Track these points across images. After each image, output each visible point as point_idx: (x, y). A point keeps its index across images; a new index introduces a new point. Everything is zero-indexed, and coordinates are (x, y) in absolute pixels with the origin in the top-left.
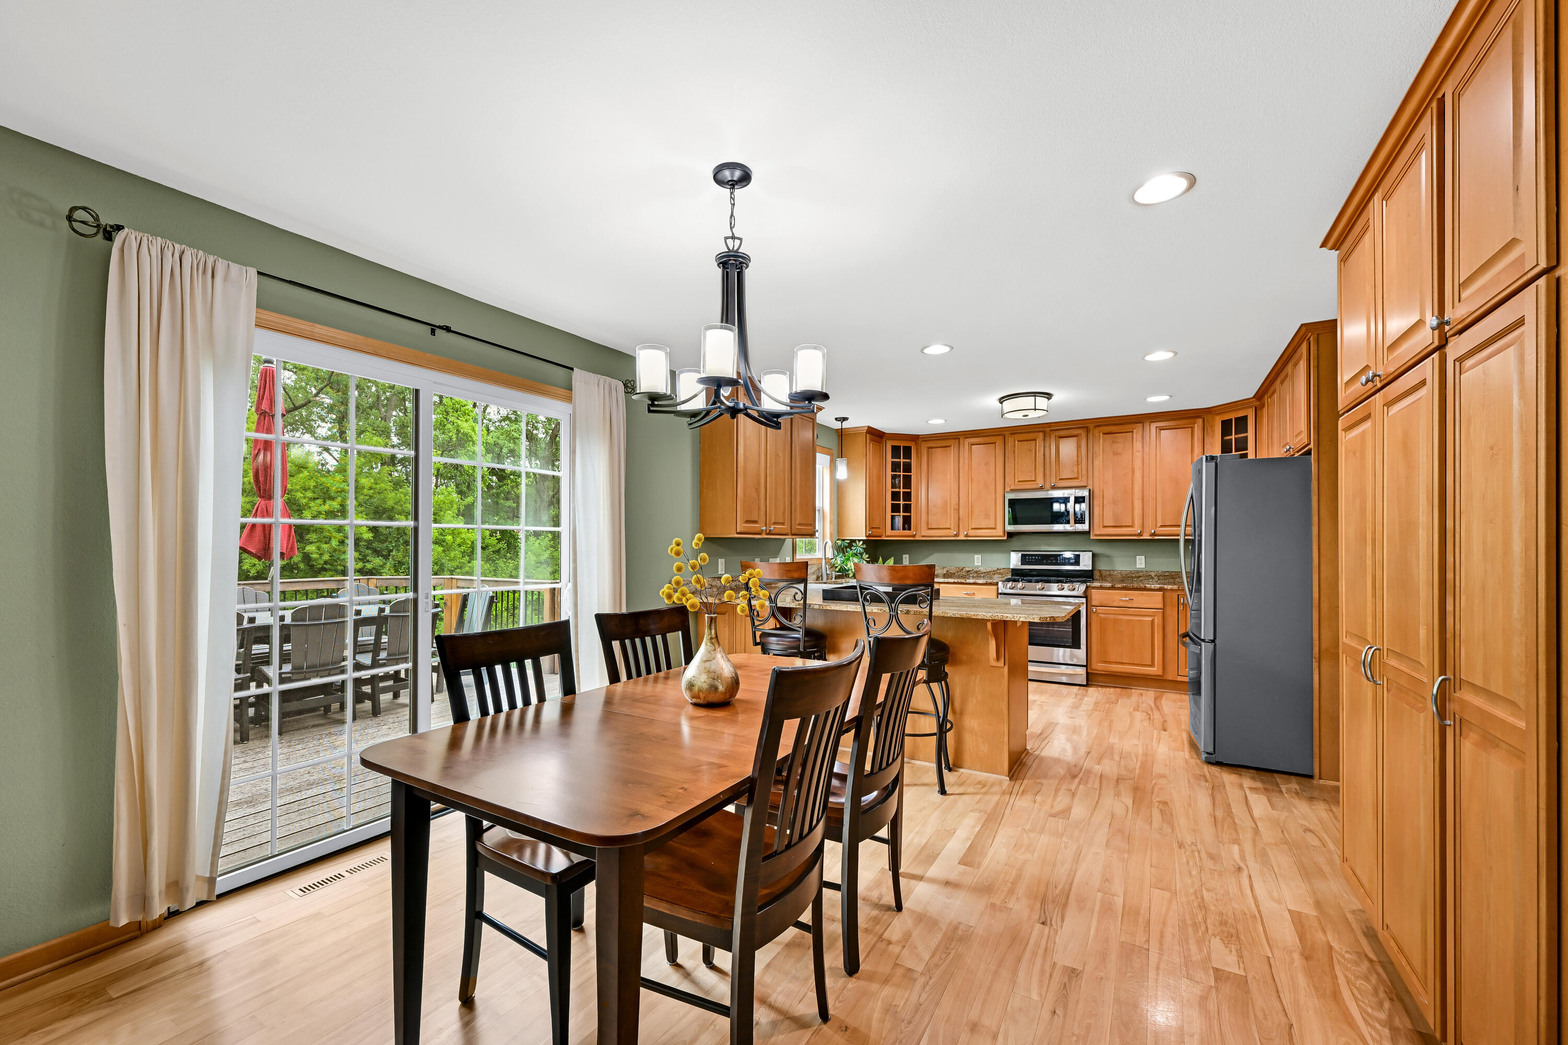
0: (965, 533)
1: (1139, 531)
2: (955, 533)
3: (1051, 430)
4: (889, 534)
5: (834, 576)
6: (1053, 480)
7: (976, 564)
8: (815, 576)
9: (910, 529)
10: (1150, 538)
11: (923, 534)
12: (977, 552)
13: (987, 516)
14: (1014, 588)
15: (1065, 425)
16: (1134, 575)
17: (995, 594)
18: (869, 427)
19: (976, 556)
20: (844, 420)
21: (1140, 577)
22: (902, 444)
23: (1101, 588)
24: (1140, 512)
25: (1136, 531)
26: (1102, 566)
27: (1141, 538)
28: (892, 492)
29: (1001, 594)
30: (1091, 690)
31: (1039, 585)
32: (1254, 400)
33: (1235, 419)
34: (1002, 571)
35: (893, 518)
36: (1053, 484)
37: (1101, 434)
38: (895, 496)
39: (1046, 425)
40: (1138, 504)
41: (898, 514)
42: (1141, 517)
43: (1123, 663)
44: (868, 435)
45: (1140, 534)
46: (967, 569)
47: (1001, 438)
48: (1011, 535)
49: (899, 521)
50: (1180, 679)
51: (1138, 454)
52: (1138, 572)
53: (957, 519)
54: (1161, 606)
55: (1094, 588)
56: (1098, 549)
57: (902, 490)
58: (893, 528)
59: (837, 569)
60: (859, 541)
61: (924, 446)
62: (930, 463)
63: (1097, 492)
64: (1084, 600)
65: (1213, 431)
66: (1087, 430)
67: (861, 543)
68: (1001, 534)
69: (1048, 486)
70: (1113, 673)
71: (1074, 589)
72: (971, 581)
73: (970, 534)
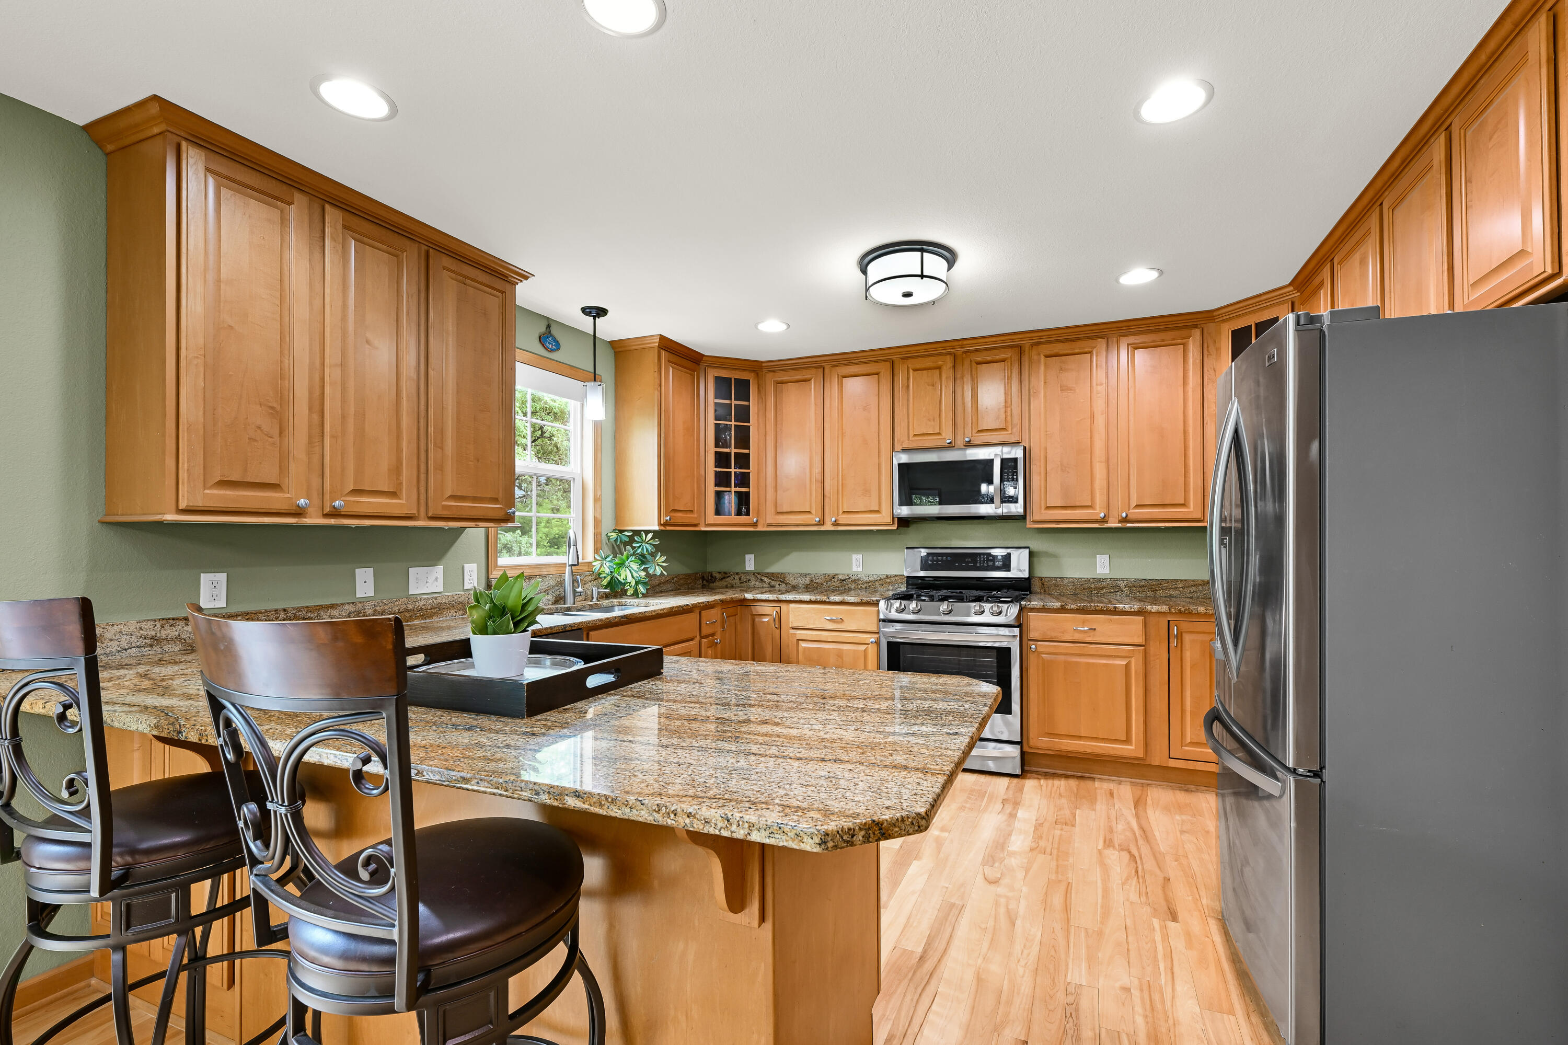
0: (833, 519)
1: (1102, 515)
2: (817, 519)
3: (965, 352)
4: (710, 521)
5: (595, 595)
6: (968, 432)
7: (855, 569)
8: (550, 597)
9: (748, 514)
10: (1120, 525)
11: (769, 522)
12: (857, 550)
13: (866, 492)
14: (903, 610)
15: (986, 343)
16: (1093, 586)
17: (875, 620)
18: (662, 338)
19: (855, 556)
20: (599, 316)
21: (1103, 588)
22: (733, 375)
23: (1044, 610)
24: (1104, 483)
25: (1097, 514)
26: (1045, 571)
27: (1106, 525)
28: (716, 453)
29: (884, 621)
30: (1030, 784)
31: (944, 606)
32: (1291, 288)
33: (1256, 324)
34: (893, 579)
35: (719, 495)
36: (967, 440)
37: (1042, 357)
38: (722, 459)
39: (956, 343)
40: (1100, 471)
41: (728, 489)
42: (1105, 491)
43: (1080, 738)
44: (663, 352)
45: (1104, 520)
46: (841, 577)
47: (888, 364)
48: (904, 522)
49: (730, 501)
50: (1172, 763)
51: (1100, 388)
52: (1099, 580)
53: (820, 497)
54: (1140, 640)
55: (1033, 610)
56: (1038, 544)
57: (733, 451)
58: (718, 512)
59: (605, 582)
60: (647, 532)
61: (770, 380)
62: (778, 407)
63: (1036, 453)
64: (1016, 631)
65: (1218, 350)
66: (1020, 350)
67: (650, 536)
68: (889, 520)
69: (960, 442)
70: (1064, 754)
71: (1000, 613)
72: (838, 598)
73: (841, 521)
